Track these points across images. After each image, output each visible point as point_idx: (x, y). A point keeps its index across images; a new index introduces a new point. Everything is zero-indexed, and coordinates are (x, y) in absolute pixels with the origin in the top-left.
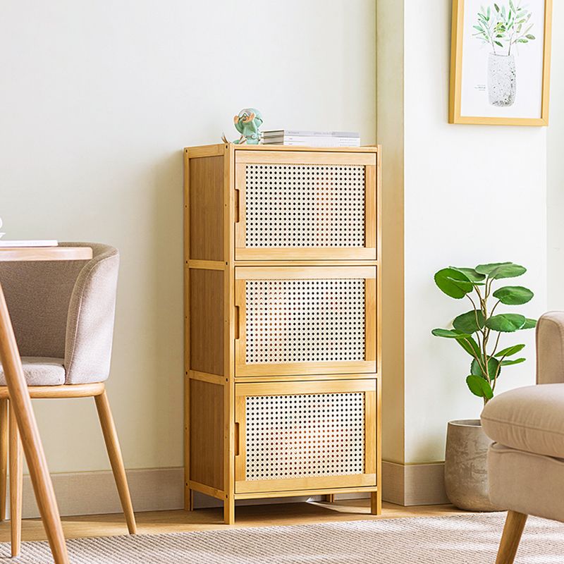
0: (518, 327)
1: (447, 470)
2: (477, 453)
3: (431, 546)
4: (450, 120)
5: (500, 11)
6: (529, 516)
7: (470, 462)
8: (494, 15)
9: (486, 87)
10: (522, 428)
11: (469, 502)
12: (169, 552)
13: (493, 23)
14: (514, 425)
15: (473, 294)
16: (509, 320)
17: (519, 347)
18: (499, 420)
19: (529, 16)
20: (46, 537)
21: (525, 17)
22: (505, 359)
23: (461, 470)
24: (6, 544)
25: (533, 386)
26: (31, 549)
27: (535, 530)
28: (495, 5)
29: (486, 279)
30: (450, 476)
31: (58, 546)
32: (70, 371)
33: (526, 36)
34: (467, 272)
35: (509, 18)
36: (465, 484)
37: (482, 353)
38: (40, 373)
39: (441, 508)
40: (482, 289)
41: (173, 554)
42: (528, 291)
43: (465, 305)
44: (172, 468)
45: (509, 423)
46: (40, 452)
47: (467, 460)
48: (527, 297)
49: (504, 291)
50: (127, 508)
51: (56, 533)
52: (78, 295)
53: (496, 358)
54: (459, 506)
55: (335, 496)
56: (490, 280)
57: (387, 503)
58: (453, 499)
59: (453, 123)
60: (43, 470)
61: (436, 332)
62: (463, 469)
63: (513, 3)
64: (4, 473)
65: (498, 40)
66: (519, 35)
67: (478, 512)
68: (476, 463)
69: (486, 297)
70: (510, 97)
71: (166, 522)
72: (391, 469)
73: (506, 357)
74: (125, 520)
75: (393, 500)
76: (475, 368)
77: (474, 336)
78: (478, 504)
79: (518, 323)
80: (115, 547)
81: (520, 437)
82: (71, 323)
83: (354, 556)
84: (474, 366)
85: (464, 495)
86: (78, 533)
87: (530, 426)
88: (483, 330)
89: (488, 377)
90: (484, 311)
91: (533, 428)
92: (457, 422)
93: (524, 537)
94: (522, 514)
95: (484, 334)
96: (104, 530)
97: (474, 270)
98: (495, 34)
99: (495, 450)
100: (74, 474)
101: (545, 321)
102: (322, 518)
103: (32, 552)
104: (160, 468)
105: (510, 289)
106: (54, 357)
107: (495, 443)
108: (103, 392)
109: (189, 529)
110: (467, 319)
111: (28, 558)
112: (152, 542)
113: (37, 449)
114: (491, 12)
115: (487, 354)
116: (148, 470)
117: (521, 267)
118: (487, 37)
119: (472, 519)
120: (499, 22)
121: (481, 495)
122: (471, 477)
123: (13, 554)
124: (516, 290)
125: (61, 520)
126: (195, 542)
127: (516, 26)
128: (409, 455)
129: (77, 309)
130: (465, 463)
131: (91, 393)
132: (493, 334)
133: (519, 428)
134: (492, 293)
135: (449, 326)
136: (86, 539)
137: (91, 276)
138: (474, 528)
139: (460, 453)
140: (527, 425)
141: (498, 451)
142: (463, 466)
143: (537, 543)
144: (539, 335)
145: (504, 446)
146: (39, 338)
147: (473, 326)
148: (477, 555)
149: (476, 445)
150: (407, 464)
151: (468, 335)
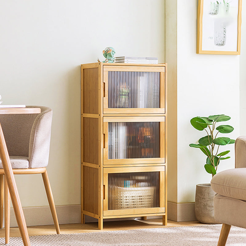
0: (227, 143)
1: (196, 206)
2: (209, 198)
3: (189, 239)
4: (197, 52)
6: (232, 226)
7: (206, 202)
9: (213, 37)
10: (229, 187)
11: (206, 220)
12: (74, 242)
14: (225, 186)
15: (207, 129)
16: (223, 140)
17: (227, 152)
18: (218, 184)
20: (20, 235)
23: (202, 206)
24: (3, 238)
25: (234, 169)
26: (14, 240)
27: (234, 232)
28: (217, 2)
29: (213, 122)
30: (197, 208)
31: (26, 239)
32: (31, 162)
34: (205, 119)
36: (204, 212)
38: (18, 163)
39: (193, 222)
40: (211, 126)
41: (76, 243)
42: (232, 127)
43: (204, 133)
44: (76, 205)
45: (223, 185)
48: (231, 130)
49: (221, 127)
50: (56, 222)
52: (35, 129)
53: (217, 157)
54: (201, 222)
55: (147, 217)
56: (215, 122)
57: (170, 220)
58: (199, 218)
59: (199, 53)
61: (191, 145)
67: (210, 224)
68: (209, 203)
69: (213, 130)
70: (223, 42)
71: (73, 229)
72: (172, 205)
73: (222, 156)
74: (55, 228)
75: (172, 219)
77: (208, 147)
78: (210, 221)
79: (227, 141)
80: (51, 239)
81: (228, 192)
82: (31, 141)
83: (155, 244)
84: (208, 160)
85: (204, 217)
86: (35, 233)
88: (212, 144)
89: (214, 165)
90: (212, 136)
91: (233, 188)
92: (200, 185)
93: (230, 235)
94: (229, 225)
96: (46, 232)
97: (208, 118)
101: (239, 140)
103: (15, 242)
105: (223, 126)
106: (24, 156)
107: (217, 194)
108: (46, 172)
109: (83, 232)
110: (204, 139)
111: (13, 244)
112: (67, 238)
115: (213, 155)
119: (207, 227)
121: (211, 217)
122: (206, 209)
123: (6, 243)
124: (226, 127)
125: (27, 228)
126: (85, 237)
128: (179, 199)
129: (34, 135)
130: (204, 203)
131: (40, 172)
132: (216, 146)
133: (227, 187)
134: (216, 128)
135: (197, 142)
136: (38, 236)
137: (40, 121)
138: (208, 231)
139: (201, 198)
140: (231, 186)
141: (218, 197)
142: (203, 204)
143: (235, 238)
144: (236, 146)
145: (221, 195)
146: (18, 148)
147: (207, 143)
148: (209, 243)
149: (208, 195)
150: (179, 203)
151: (205, 147)
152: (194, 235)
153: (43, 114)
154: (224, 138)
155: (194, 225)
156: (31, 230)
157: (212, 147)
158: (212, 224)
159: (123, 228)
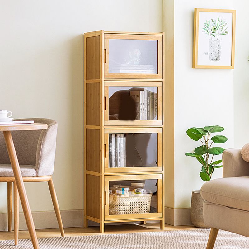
0: (220, 153)
1: (192, 211)
3: (183, 242)
4: (193, 67)
5: (214, 22)
6: (219, 230)
8: (211, 24)
9: (208, 53)
11: (200, 224)
12: (77, 244)
13: (211, 27)
14: (212, 194)
15: (202, 139)
16: (217, 150)
17: (221, 161)
18: (207, 192)
19: (226, 24)
20: (30, 238)
21: (224, 24)
22: (215, 166)
23: (197, 211)
24: (12, 240)
25: (222, 178)
27: (222, 236)
28: (212, 20)
30: (193, 214)
31: (35, 240)
32: (38, 171)
33: (225, 32)
34: (200, 130)
35: (218, 25)
36: (199, 217)
37: (206, 163)
39: (189, 227)
40: (206, 137)
41: (79, 245)
42: (225, 137)
43: (199, 143)
44: (79, 210)
45: (210, 193)
47: (200, 207)
48: (225, 140)
49: (215, 138)
50: (61, 226)
51: (34, 235)
52: (41, 140)
53: (212, 165)
54: (197, 226)
56: (209, 133)
57: (167, 224)
58: (194, 223)
59: (194, 68)
60: (29, 211)
61: (187, 154)
63: (219, 18)
64: (11, 212)
65: (213, 34)
66: (222, 32)
67: (204, 228)
69: (208, 140)
70: (218, 57)
71: (76, 232)
72: (169, 210)
74: (60, 231)
75: (169, 224)
76: (203, 169)
77: (203, 156)
79: (220, 151)
80: (56, 242)
81: (214, 198)
82: (38, 152)
83: (152, 246)
85: (199, 221)
86: (41, 236)
87: (218, 194)
88: (206, 154)
89: (209, 173)
90: (207, 146)
92: (196, 191)
94: (217, 229)
95: (207, 155)
96: (51, 235)
97: (203, 129)
98: (212, 32)
100: (39, 212)
101: (226, 153)
103: (23, 243)
105: (218, 137)
106: (31, 165)
107: (206, 201)
108: (51, 179)
109: (86, 235)
110: (200, 149)
112: (71, 240)
114: (210, 23)
115: (208, 164)
117: (222, 128)
118: (208, 33)
119: (201, 231)
120: (214, 26)
123: (15, 244)
124: (220, 137)
125: (36, 231)
126: (88, 240)
127: (221, 28)
129: (41, 146)
130: (199, 208)
131: (46, 180)
132: (211, 155)
133: (214, 195)
134: (210, 138)
135: (193, 152)
136: (44, 238)
137: (46, 133)
138: (201, 235)
139: (197, 204)
140: (217, 194)
141: (207, 204)
142: (198, 210)
147: (202, 152)
150: (175, 209)
151: (200, 156)
152: (188, 238)
154: (217, 147)
155: (189, 229)
158: (207, 228)
159: (123, 232)
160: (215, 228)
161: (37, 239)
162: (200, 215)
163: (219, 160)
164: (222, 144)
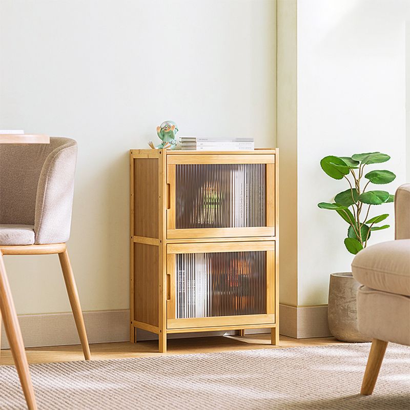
0: (383, 201)
1: (330, 311)
2: (352, 298)
3: (315, 368)
6: (389, 343)
7: (347, 304)
10: (383, 274)
11: (347, 335)
12: (114, 373)
14: (376, 271)
15: (350, 176)
16: (377, 196)
17: (384, 217)
18: (364, 267)
23: (340, 310)
25: (393, 241)
26: (9, 371)
27: (396, 356)
29: (360, 165)
30: (331, 315)
32: (39, 234)
34: (346, 160)
36: (344, 321)
37: (357, 221)
38: (15, 235)
39: (325, 340)
40: (356, 171)
41: (117, 375)
42: (392, 173)
43: (343, 185)
45: (372, 270)
46: (8, 294)
47: (345, 303)
48: (391, 178)
49: (373, 174)
50: (84, 340)
51: (20, 357)
52: (45, 175)
53: (367, 225)
54: (339, 338)
55: (245, 331)
56: (362, 165)
57: (283, 336)
58: (334, 333)
61: (322, 205)
62: (341, 309)
67: (353, 343)
68: (351, 305)
69: (360, 178)
71: (115, 351)
72: (287, 311)
73: (374, 224)
74: (82, 350)
75: (288, 334)
76: (351, 233)
77: (350, 208)
78: (353, 336)
79: (383, 198)
80: (73, 369)
81: (381, 281)
82: (39, 197)
84: (351, 231)
85: (343, 330)
87: (388, 272)
88: (357, 203)
89: (361, 239)
90: (358, 189)
91: (391, 274)
92: (337, 274)
93: (385, 361)
94: (383, 341)
95: (358, 206)
96: (67, 357)
97: (350, 158)
99: (362, 291)
101: (401, 191)
102: (233, 348)
104: (111, 310)
105: (378, 172)
107: (363, 286)
108: (65, 250)
109: (131, 356)
110: (345, 195)
111: (5, 378)
112: (101, 364)
113: (6, 291)
115: (360, 222)
116: (103, 312)
117: (386, 155)
119: (348, 348)
121: (355, 330)
122: (348, 316)
124: (383, 173)
125: (26, 350)
126: (135, 366)
128: (301, 299)
129: (44, 185)
130: (343, 305)
131: (55, 251)
132: (365, 206)
133: (380, 273)
134: (364, 175)
135: (332, 201)
136: (52, 363)
137: (54, 161)
138: (349, 355)
139: (339, 298)
140: (386, 271)
141: (365, 292)
142: (342, 308)
143: (397, 366)
144: (397, 202)
145: (369, 288)
146: (18, 210)
147: (349, 201)
148: (350, 374)
149: (351, 291)
150: (300, 307)
151: (346, 208)
152: (325, 360)
153: (60, 150)
154: (378, 191)
155: (325, 343)
156: (42, 353)
157: (358, 208)
158: (358, 343)
159: (202, 350)
160: (381, 339)
161: (27, 365)
162: (346, 318)
163: (381, 215)
164: (385, 184)
